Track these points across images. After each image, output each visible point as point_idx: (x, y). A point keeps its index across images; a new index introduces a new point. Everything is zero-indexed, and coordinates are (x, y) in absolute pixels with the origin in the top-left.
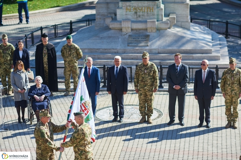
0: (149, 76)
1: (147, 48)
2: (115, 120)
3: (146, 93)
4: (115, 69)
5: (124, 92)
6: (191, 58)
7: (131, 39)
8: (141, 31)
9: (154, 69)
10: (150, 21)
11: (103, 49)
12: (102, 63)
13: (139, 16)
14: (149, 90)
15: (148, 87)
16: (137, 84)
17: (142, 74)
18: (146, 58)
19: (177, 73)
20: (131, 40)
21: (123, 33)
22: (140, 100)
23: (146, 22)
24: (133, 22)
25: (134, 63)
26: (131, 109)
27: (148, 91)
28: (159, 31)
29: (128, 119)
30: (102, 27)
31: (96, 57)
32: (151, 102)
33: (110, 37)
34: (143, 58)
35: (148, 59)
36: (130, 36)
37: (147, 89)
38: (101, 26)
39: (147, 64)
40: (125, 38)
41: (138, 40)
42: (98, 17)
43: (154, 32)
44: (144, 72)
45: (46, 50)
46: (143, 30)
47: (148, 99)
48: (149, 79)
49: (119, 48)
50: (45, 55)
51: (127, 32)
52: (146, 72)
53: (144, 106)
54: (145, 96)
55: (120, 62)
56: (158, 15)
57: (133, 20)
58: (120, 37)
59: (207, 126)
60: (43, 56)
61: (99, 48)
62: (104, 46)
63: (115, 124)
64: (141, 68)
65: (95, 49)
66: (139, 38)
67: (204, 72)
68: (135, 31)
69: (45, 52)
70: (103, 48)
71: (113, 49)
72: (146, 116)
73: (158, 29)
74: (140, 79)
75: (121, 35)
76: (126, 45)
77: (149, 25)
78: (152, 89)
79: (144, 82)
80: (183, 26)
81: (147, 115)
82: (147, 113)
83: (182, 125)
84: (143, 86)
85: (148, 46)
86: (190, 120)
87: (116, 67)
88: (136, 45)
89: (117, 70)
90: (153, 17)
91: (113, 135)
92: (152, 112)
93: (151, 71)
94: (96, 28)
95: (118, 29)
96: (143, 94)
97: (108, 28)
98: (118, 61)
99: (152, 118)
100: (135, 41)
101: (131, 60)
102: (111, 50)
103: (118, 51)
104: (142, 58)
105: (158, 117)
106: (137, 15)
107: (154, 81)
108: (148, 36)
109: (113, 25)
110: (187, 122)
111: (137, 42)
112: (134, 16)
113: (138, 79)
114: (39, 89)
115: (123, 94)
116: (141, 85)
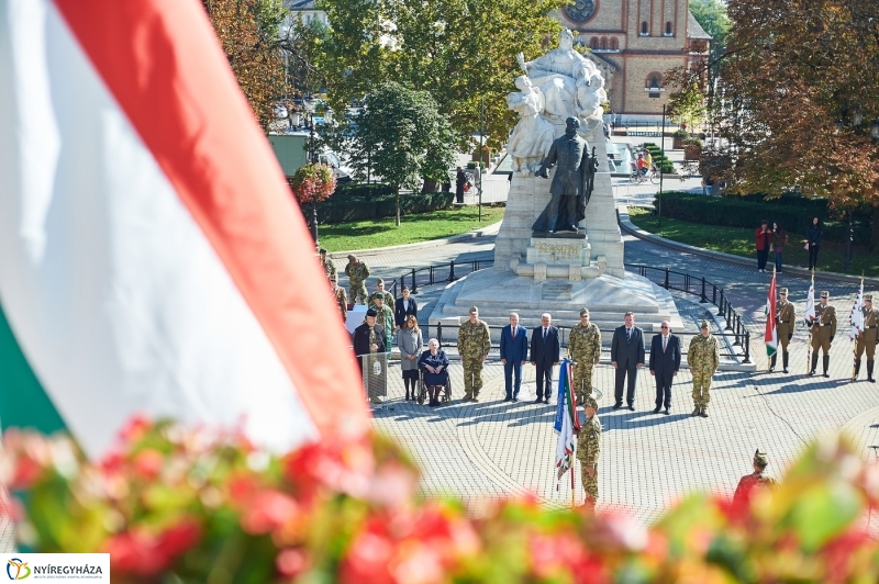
0: (589, 341)
1: (570, 303)
2: (539, 401)
3: (585, 364)
4: (543, 331)
5: (554, 363)
8: (560, 279)
9: (596, 333)
10: (574, 266)
13: (558, 259)
14: (589, 361)
15: (587, 357)
16: (572, 351)
17: (580, 339)
18: (585, 317)
19: (628, 339)
20: (547, 291)
21: (536, 281)
23: (567, 267)
24: (549, 266)
27: (587, 362)
28: (585, 280)
32: (590, 378)
33: (517, 286)
34: (582, 318)
35: (588, 318)
36: (544, 285)
38: (502, 271)
39: (586, 326)
40: (539, 288)
41: (556, 291)
42: (497, 256)
43: (578, 281)
46: (563, 277)
47: (586, 373)
48: (589, 345)
51: (540, 281)
52: (584, 335)
53: (580, 382)
54: (582, 368)
56: (583, 258)
57: (549, 263)
58: (531, 286)
59: (666, 413)
63: (540, 406)
64: (578, 331)
66: (557, 289)
67: (665, 338)
68: (552, 279)
71: (522, 303)
72: (583, 397)
73: (583, 277)
75: (533, 284)
76: (540, 297)
77: (572, 271)
78: (592, 360)
79: (582, 349)
80: (613, 273)
81: (584, 394)
82: (584, 392)
83: (633, 410)
84: (580, 355)
85: (569, 299)
86: (641, 403)
87: (543, 328)
88: (553, 297)
89: (545, 332)
90: (576, 260)
91: (541, 420)
92: (591, 391)
93: (591, 335)
94: (496, 273)
95: (529, 275)
96: (579, 366)
97: (513, 274)
98: (548, 321)
100: (553, 292)
103: (529, 306)
104: (580, 317)
106: (554, 257)
107: (595, 349)
108: (570, 286)
109: (521, 270)
110: (638, 406)
111: (555, 295)
112: (551, 258)
113: (573, 345)
114: (434, 357)
115: (552, 364)
116: (577, 353)
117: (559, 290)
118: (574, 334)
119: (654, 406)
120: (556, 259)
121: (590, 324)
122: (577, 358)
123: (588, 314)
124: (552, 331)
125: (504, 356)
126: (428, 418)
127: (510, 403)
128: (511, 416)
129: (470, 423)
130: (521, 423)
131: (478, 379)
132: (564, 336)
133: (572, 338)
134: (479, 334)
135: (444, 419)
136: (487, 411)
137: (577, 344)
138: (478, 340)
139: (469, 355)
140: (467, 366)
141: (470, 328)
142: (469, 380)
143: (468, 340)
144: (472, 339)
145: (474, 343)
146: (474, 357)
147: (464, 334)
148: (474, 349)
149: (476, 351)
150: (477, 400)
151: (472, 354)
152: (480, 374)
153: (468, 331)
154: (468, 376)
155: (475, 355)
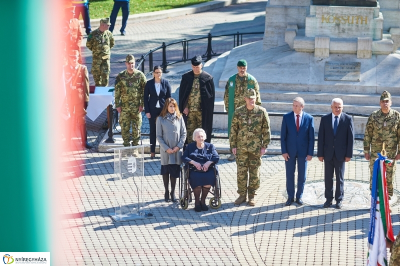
0: (390, 132)
1: (357, 84)
2: (328, 205)
5: (347, 159)
8: (346, 56)
10: (363, 40)
11: (283, 84)
12: (282, 107)
13: (344, 31)
14: (390, 156)
15: (388, 152)
16: (368, 146)
17: (380, 129)
18: (387, 101)
20: (330, 70)
21: (316, 58)
23: (355, 41)
24: (332, 40)
28: (376, 57)
29: (348, 203)
30: (275, 47)
31: (273, 97)
32: (391, 176)
33: (293, 64)
36: (327, 63)
38: (274, 45)
39: (387, 113)
40: (320, 66)
41: (342, 70)
42: (269, 29)
43: (368, 59)
44: (383, 125)
45: (199, 83)
46: (349, 54)
48: (391, 137)
49: (310, 83)
50: (197, 92)
51: (322, 57)
52: (385, 125)
56: (374, 30)
57: (332, 36)
58: (311, 64)
61: (277, 81)
62: (285, 79)
64: (377, 119)
65: (270, 83)
66: (343, 68)
68: (336, 56)
69: (196, 87)
70: (284, 82)
71: (301, 84)
73: (374, 53)
74: (374, 138)
75: (313, 62)
76: (323, 78)
77: (361, 46)
78: (394, 154)
79: (383, 142)
84: (380, 150)
85: (358, 81)
88: (338, 78)
90: (366, 33)
91: (332, 228)
93: (393, 125)
94: (266, 48)
95: (308, 50)
97: (288, 49)
98: (339, 108)
100: (337, 72)
102: (297, 86)
103: (308, 88)
105: (397, 202)
106: (339, 29)
107: (398, 141)
108: (358, 65)
109: (299, 44)
111: (340, 74)
112: (335, 30)
113: (371, 137)
114: (200, 151)
115: (344, 160)
116: (376, 147)
117: (345, 70)
118: (372, 124)
120: (341, 31)
121: (391, 110)
122: (375, 152)
124: (344, 120)
125: (286, 150)
126: (195, 226)
127: (293, 207)
128: (295, 224)
130: (309, 233)
131: (254, 177)
132: (358, 126)
133: (370, 128)
134: (257, 123)
135: (214, 227)
137: (375, 136)
138: (255, 130)
139: (244, 149)
140: (241, 161)
141: (245, 115)
142: (244, 179)
143: (243, 130)
144: (248, 128)
145: (251, 134)
146: (250, 150)
147: (238, 123)
148: (251, 141)
149: (253, 143)
150: (252, 203)
151: (247, 147)
152: (256, 171)
153: (244, 119)
154: (242, 175)
155: (252, 148)
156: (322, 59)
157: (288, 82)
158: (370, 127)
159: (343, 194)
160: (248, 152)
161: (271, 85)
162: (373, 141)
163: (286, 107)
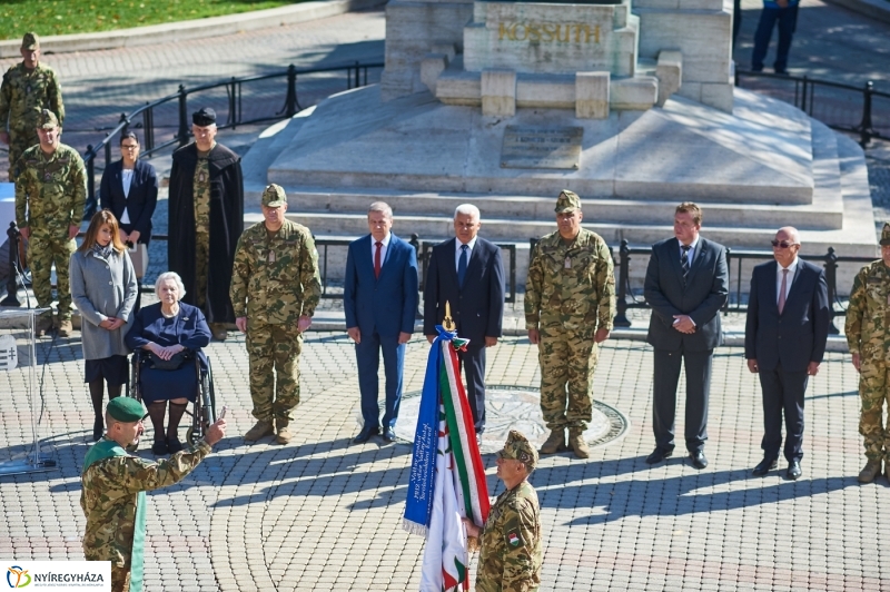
0: (579, 281)
1: (572, 176)
3: (569, 343)
4: (459, 253)
5: (488, 339)
6: (735, 218)
7: (512, 143)
8: (552, 113)
9: (600, 256)
10: (588, 77)
11: (409, 176)
12: (403, 227)
13: (548, 58)
14: (580, 333)
15: (575, 323)
16: (534, 312)
17: (556, 274)
18: (569, 215)
19: (684, 272)
20: (515, 144)
21: (486, 119)
22: (546, 371)
23: (570, 79)
24: (522, 77)
25: (522, 230)
26: (510, 400)
27: (576, 337)
28: (619, 115)
29: (497, 439)
30: (407, 94)
32: (585, 379)
33: (435, 132)
34: (561, 215)
35: (577, 216)
36: (509, 129)
37: (573, 331)
38: (405, 90)
39: (572, 238)
40: (493, 136)
41: (540, 145)
42: (394, 55)
43: (599, 119)
44: (564, 265)
45: (207, 171)
46: (559, 108)
47: (576, 368)
48: (581, 292)
49: (468, 173)
50: (202, 191)
51: (499, 117)
52: (568, 265)
53: (560, 392)
54: (563, 355)
55: (476, 229)
56: (616, 55)
57: (523, 70)
58: (473, 132)
60: (192, 191)
61: (396, 170)
62: (414, 166)
64: (550, 253)
65: (381, 174)
66: (543, 140)
67: (786, 271)
68: (530, 113)
69: (202, 179)
70: (411, 171)
72: (567, 431)
73: (613, 106)
74: (545, 293)
75: (479, 127)
76: (496, 162)
77: (582, 93)
78: (590, 330)
79: (563, 302)
80: (706, 100)
81: (569, 424)
82: (570, 418)
83: (698, 465)
84: (558, 320)
85: (574, 168)
86: (727, 446)
87: (459, 243)
88: (531, 163)
89: (464, 256)
90: (597, 62)
92: (590, 415)
93: (586, 264)
94: (387, 97)
95: (468, 101)
96: (555, 347)
97: (428, 99)
98: (469, 225)
99: (586, 438)
100: (531, 148)
101: (511, 219)
102: (439, 180)
103: (464, 184)
104: (555, 214)
105: (609, 435)
106: (537, 54)
107: (598, 300)
108: (576, 132)
109: (448, 88)
110: (715, 456)
111: (536, 154)
112: (529, 55)
113: (539, 293)
114: (169, 322)
115: (484, 343)
116: (549, 313)
117: (547, 144)
118: (540, 263)
119: (759, 456)
120: (542, 58)
121: (581, 231)
122: (548, 326)
123: (576, 205)
124: (481, 253)
125: (353, 320)
128: (366, 481)
129: (250, 500)
131: (286, 380)
133: (536, 272)
134: (287, 260)
136: (305, 468)
137: (548, 289)
138: (283, 276)
139: (260, 317)
140: (256, 345)
141: (262, 244)
142: (264, 385)
143: (258, 276)
144: (269, 272)
145: (275, 285)
146: (272, 320)
147: (247, 260)
148: (275, 301)
149: (280, 304)
150: (283, 438)
151: (268, 314)
152: (290, 366)
153: (260, 251)
154: (259, 375)
155: (277, 315)
156: (499, 121)
157: (419, 172)
158: (536, 270)
159: (484, 418)
160: (272, 325)
161: (383, 178)
162: (545, 301)
163: (412, 227)
